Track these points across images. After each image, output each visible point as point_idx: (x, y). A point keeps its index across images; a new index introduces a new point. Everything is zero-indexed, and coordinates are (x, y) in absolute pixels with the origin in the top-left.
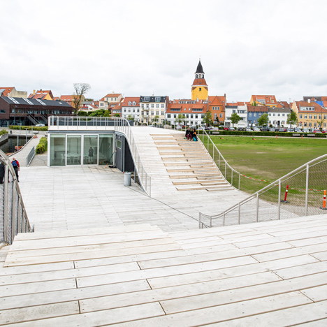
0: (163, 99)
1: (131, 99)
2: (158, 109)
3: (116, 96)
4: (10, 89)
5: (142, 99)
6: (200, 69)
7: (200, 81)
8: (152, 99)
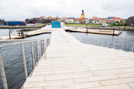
0: (73, 18)
1: (67, 18)
2: (72, 20)
3: (65, 17)
4: (43, 17)
5: (69, 18)
6: (83, 11)
7: (83, 14)
8: (71, 18)
